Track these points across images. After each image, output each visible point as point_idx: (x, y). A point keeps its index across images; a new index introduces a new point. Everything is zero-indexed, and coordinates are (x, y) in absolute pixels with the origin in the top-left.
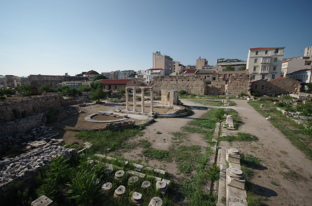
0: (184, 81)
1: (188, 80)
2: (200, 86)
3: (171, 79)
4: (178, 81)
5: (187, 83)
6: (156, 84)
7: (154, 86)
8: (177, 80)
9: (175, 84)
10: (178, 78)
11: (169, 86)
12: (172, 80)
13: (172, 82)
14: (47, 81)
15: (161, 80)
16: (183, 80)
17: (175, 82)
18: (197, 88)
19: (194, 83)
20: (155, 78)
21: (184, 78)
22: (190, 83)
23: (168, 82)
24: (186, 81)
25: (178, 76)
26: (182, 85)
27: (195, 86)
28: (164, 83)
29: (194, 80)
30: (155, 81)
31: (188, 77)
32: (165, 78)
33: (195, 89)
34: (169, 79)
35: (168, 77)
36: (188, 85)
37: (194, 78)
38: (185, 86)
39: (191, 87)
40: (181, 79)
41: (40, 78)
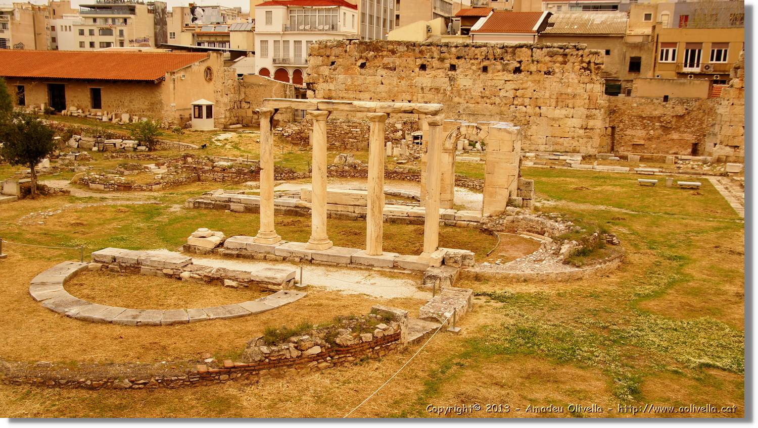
0: (490, 75)
1: (510, 67)
2: (579, 102)
3: (419, 62)
4: (458, 71)
5: (510, 86)
6: (332, 87)
7: (320, 93)
8: (453, 67)
9: (437, 90)
10: (458, 58)
12: (423, 67)
13: (425, 79)
16: (485, 69)
17: (442, 81)
18: (564, 112)
19: (547, 84)
20: (328, 54)
21: (491, 57)
22: (524, 86)
23: (401, 78)
24: (500, 73)
25: (456, 47)
26: (483, 97)
27: (554, 104)
28: (379, 78)
29: (545, 70)
30: (325, 70)
31: (514, 53)
32: (385, 53)
33: (554, 119)
34: (404, 59)
35: (402, 49)
36: (511, 94)
37: (549, 59)
38: (497, 100)
39: (529, 110)
40: (473, 61)
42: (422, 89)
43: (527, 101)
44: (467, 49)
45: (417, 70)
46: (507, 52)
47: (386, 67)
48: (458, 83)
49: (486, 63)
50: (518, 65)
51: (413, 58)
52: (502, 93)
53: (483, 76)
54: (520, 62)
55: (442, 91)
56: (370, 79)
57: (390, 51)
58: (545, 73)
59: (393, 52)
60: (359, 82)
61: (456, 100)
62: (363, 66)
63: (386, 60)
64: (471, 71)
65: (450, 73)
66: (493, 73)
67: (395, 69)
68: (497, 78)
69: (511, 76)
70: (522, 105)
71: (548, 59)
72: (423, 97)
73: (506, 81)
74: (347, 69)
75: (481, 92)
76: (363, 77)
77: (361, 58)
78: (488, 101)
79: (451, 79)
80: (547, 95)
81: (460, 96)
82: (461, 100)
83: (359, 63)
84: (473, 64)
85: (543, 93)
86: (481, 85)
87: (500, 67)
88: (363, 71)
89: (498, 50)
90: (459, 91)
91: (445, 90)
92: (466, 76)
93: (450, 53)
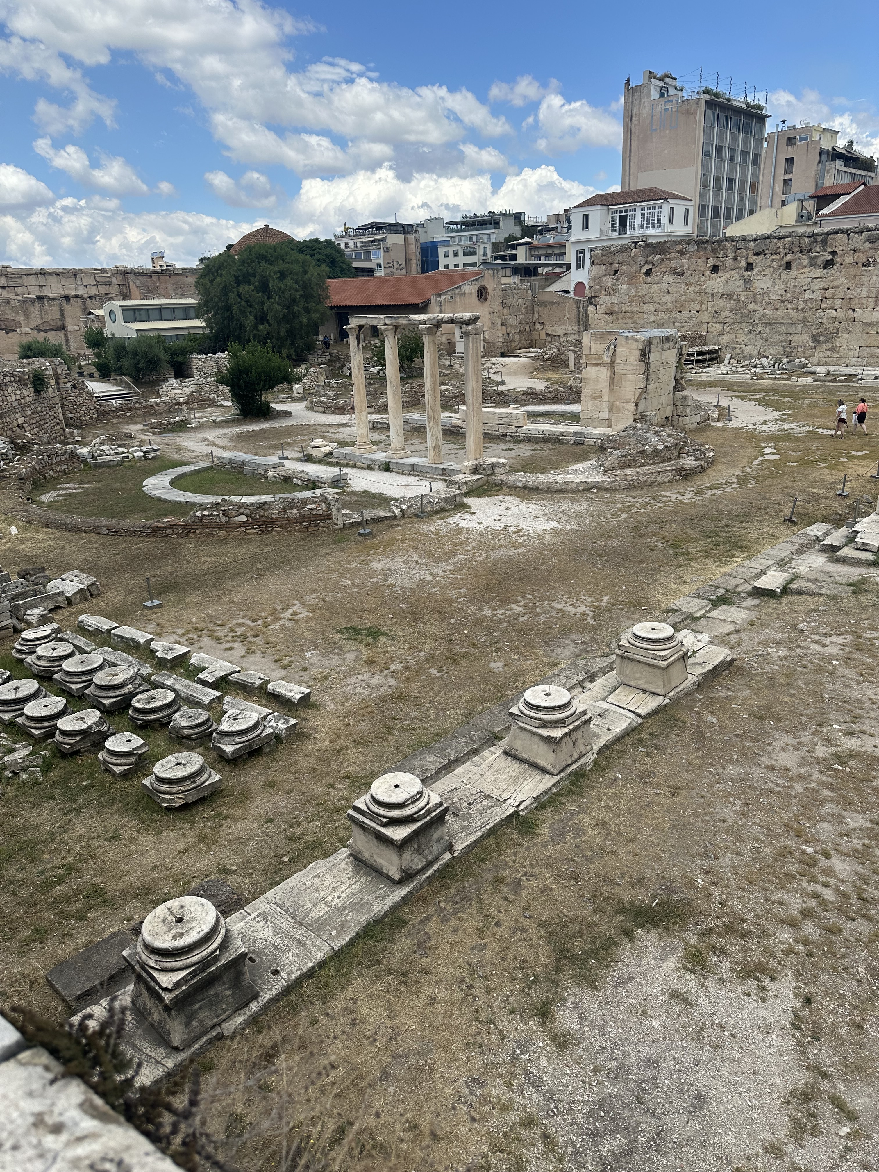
0: (793, 273)
1: (820, 261)
3: (711, 262)
4: (756, 270)
5: (818, 285)
6: (614, 299)
7: (602, 309)
8: (750, 267)
9: (730, 296)
10: (757, 254)
11: (694, 306)
12: (715, 269)
13: (715, 284)
14: (40, 298)
16: (788, 266)
17: (736, 284)
19: (865, 279)
20: (611, 261)
21: (796, 249)
22: (835, 283)
23: (689, 284)
24: (807, 269)
25: (755, 240)
26: (783, 302)
27: (872, 305)
28: (665, 286)
29: (865, 260)
30: (608, 281)
31: (824, 243)
32: (672, 255)
33: (870, 324)
34: (694, 260)
35: (692, 248)
36: (817, 295)
37: (870, 245)
38: (801, 304)
39: (840, 314)
40: (774, 257)
41: (11, 283)
42: (713, 295)
43: (838, 302)
44: (768, 241)
45: (708, 273)
46: (816, 242)
47: (673, 272)
48: (755, 285)
49: (789, 257)
50: (830, 257)
51: (704, 259)
52: (807, 295)
53: (785, 275)
54: (834, 253)
55: (735, 297)
56: (655, 287)
57: (678, 252)
58: (864, 265)
59: (682, 253)
60: (644, 293)
61: (751, 306)
62: (648, 273)
63: (673, 264)
64: (771, 270)
65: (745, 273)
66: (798, 269)
67: (683, 274)
68: (802, 276)
69: (818, 273)
70: (832, 308)
71: (867, 245)
72: (713, 306)
73: (813, 278)
74: (631, 277)
75: (782, 295)
76: (647, 286)
77: (647, 262)
78: (789, 306)
79: (748, 282)
80: (864, 293)
81: (755, 302)
82: (757, 307)
83: (644, 270)
84: (773, 261)
85: (859, 291)
86: (782, 286)
87: (806, 262)
88: (648, 279)
89: (807, 240)
90: (755, 295)
91: (739, 295)
92: (765, 276)
93: (747, 249)
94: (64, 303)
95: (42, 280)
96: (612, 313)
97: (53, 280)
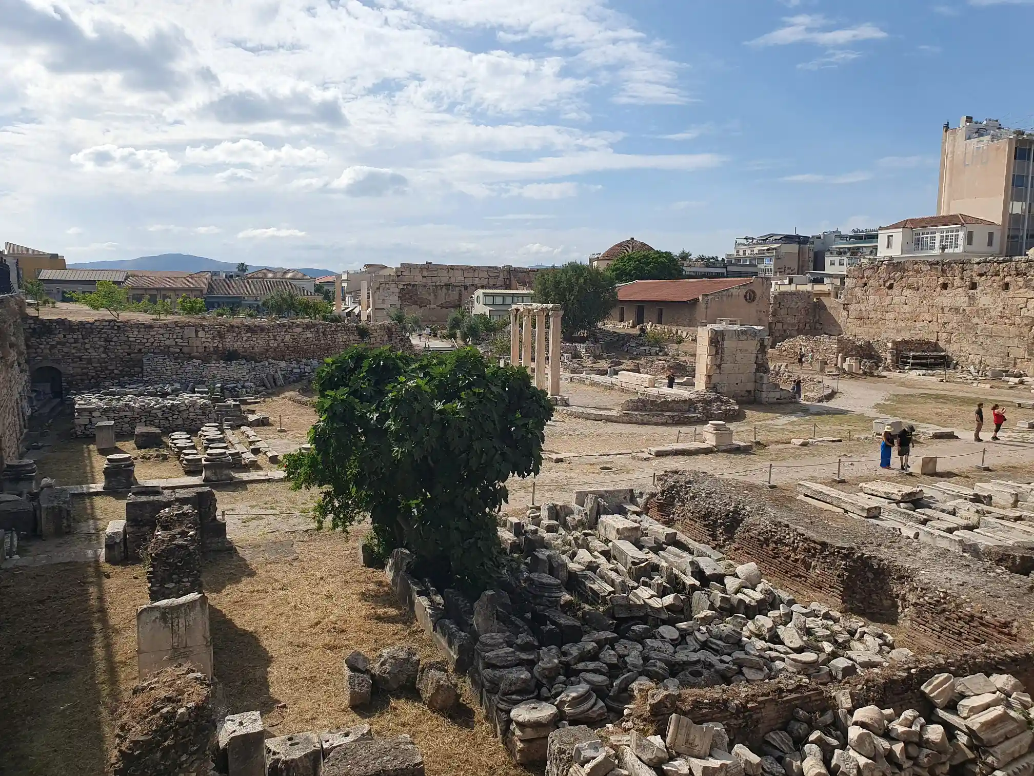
0: (1011, 293)
3: (941, 280)
4: (979, 288)
6: (862, 307)
7: (853, 315)
8: (974, 286)
9: (957, 310)
10: (981, 275)
11: (927, 317)
12: (945, 286)
13: (944, 299)
14: (447, 285)
15: (891, 287)
16: (1006, 287)
17: (962, 299)
20: (861, 276)
21: (1013, 273)
23: (923, 298)
24: (1022, 290)
25: (979, 263)
26: (1002, 318)
28: (903, 299)
30: (858, 292)
32: (911, 273)
34: (927, 278)
35: (926, 268)
38: (1018, 320)
40: (994, 278)
41: (430, 274)
42: (942, 308)
44: (989, 264)
45: (938, 289)
47: (910, 287)
48: (978, 302)
49: (1007, 279)
51: (935, 277)
52: (1023, 313)
53: (1003, 294)
55: (961, 311)
56: (895, 299)
57: (915, 271)
59: (918, 272)
60: (886, 303)
61: (976, 320)
63: (911, 280)
64: (992, 289)
65: (970, 291)
66: (1015, 290)
67: (918, 289)
68: (1018, 296)
72: (942, 318)
73: (1028, 298)
74: (877, 290)
75: (1001, 312)
76: (889, 298)
77: (890, 278)
78: (1007, 321)
79: (972, 298)
81: (979, 317)
82: (979, 321)
83: (888, 284)
84: (994, 281)
86: (1001, 304)
87: (1021, 284)
88: (890, 292)
89: (1023, 265)
90: (977, 311)
91: (964, 310)
92: (986, 294)
93: (972, 270)
94: (463, 289)
95: (451, 273)
96: (860, 319)
97: (459, 273)
